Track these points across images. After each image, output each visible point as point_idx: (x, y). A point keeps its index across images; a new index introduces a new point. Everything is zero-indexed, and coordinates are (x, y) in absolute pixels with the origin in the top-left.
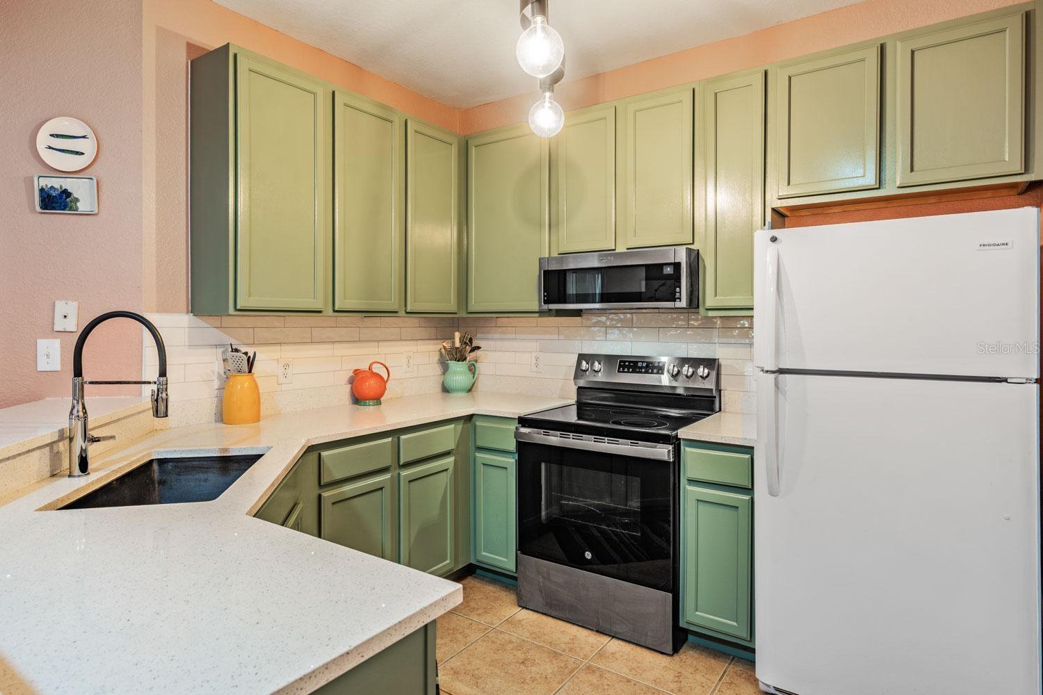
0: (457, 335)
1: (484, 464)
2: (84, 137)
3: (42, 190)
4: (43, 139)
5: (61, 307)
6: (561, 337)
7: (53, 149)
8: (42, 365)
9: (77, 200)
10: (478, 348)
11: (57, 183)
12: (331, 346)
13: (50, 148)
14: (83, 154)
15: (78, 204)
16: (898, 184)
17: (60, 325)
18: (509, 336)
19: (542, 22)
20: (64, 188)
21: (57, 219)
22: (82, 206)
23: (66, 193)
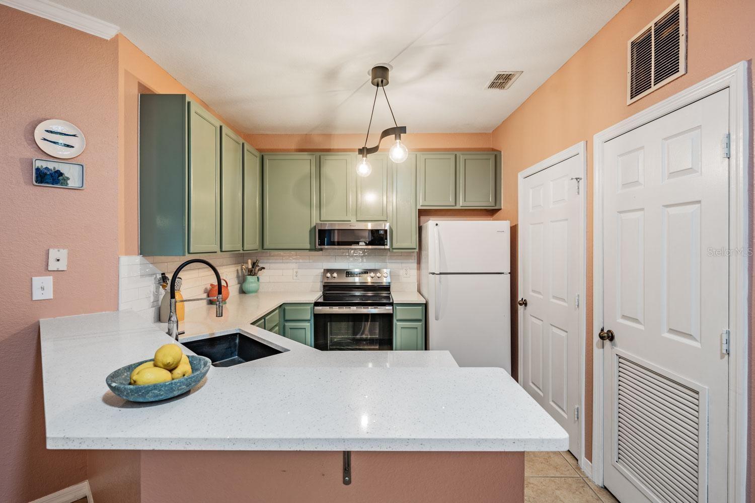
0: (250, 261)
1: (290, 328)
2: (74, 136)
3: (38, 169)
4: (39, 133)
5: (53, 254)
6: (311, 261)
7: (47, 140)
8: (37, 295)
9: (68, 179)
10: (264, 268)
11: (51, 166)
12: (197, 271)
13: (45, 139)
14: (73, 147)
15: (69, 182)
16: (461, 205)
17: (53, 266)
18: (278, 261)
19: (400, 142)
20: (57, 169)
21: (49, 192)
22: (71, 184)
23: (59, 174)
